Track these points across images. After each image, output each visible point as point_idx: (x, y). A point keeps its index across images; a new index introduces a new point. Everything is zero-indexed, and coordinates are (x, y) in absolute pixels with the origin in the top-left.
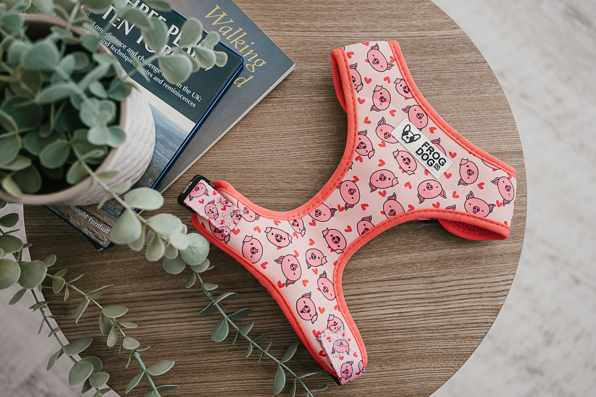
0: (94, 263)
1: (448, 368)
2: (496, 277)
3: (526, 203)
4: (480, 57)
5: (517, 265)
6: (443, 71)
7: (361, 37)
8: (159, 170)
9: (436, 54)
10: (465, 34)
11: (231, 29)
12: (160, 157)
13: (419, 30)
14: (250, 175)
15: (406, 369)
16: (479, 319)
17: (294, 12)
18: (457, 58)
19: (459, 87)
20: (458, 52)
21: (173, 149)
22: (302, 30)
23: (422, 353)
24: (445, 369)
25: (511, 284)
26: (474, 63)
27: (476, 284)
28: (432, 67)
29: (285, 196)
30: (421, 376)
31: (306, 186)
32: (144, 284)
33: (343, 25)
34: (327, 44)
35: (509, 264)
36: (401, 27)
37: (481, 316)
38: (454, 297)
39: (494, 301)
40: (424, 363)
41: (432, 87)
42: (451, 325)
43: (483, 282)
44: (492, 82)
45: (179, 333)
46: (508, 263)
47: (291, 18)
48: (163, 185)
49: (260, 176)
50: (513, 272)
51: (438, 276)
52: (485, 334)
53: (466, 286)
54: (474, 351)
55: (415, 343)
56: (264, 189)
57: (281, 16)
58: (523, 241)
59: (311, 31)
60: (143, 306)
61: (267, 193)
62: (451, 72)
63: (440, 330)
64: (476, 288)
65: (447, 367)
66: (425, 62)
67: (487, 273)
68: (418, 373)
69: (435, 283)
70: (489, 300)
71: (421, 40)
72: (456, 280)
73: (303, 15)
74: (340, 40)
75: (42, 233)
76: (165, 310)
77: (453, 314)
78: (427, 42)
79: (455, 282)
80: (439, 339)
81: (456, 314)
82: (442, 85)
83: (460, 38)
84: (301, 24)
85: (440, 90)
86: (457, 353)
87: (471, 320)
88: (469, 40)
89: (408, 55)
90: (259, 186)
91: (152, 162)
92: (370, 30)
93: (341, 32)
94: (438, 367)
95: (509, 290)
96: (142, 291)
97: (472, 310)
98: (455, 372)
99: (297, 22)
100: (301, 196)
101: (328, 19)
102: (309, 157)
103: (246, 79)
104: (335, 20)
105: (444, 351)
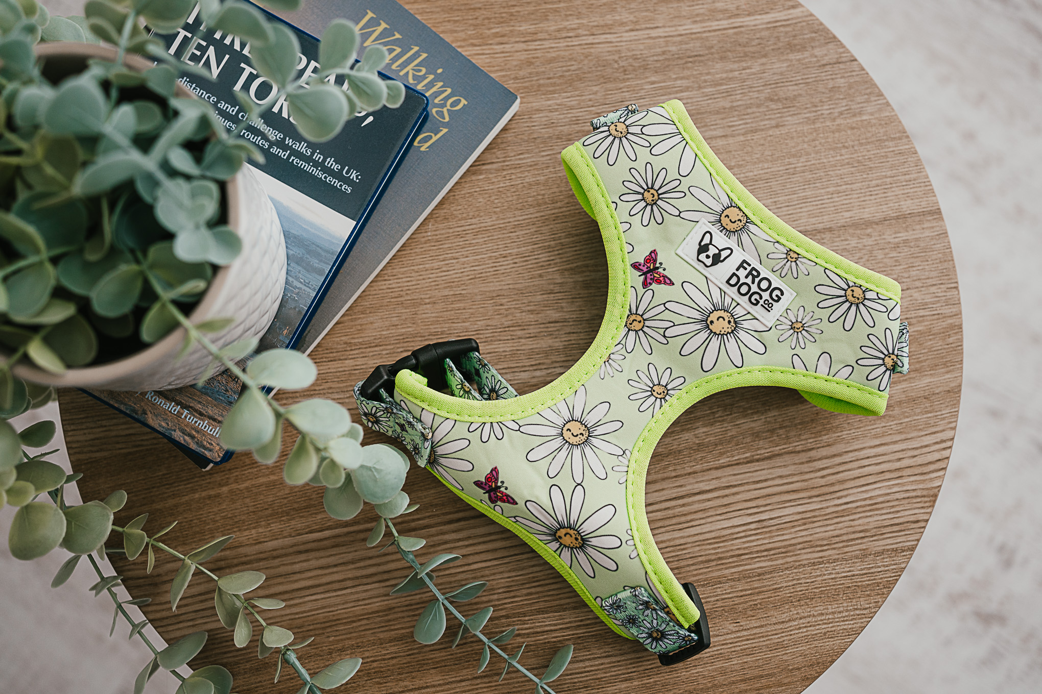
0: (197, 496)
1: (858, 612)
2: (922, 438)
3: (959, 300)
4: (844, 53)
5: (958, 411)
6: (782, 84)
7: (631, 41)
8: (300, 312)
9: (765, 56)
10: (812, 15)
11: (398, 50)
12: (298, 288)
13: (730, 18)
14: (461, 305)
15: (783, 622)
16: (902, 517)
17: (506, 10)
18: (804, 59)
19: (814, 109)
20: (803, 48)
21: (319, 272)
22: (523, 40)
23: (807, 590)
24: (852, 613)
25: (950, 447)
26: (835, 64)
27: (889, 454)
28: (761, 78)
29: (528, 336)
30: (811, 631)
31: (564, 314)
32: (293, 522)
33: (595, 24)
34: (571, 59)
35: (943, 412)
36: (697, 15)
37: (905, 510)
38: (853, 482)
39: (924, 481)
40: (813, 607)
41: (766, 115)
42: (854, 532)
43: (900, 449)
44: (870, 93)
45: (365, 605)
46: (940, 411)
47: (502, 20)
48: (307, 339)
49: (479, 304)
50: (953, 425)
51: (818, 448)
52: (915, 543)
53: (870, 459)
54: (900, 576)
55: (792, 573)
56: (489, 328)
57: (484, 19)
58: (962, 367)
59: (540, 40)
60: (295, 563)
61: (496, 334)
62: (796, 84)
63: (834, 543)
64: (889, 461)
65: (857, 609)
66: (748, 71)
67: (905, 433)
68: (806, 627)
69: (815, 460)
70: (916, 481)
71: (735, 34)
72: (851, 451)
73: (522, 13)
74: (592, 50)
75: (98, 451)
76: (335, 566)
77: (855, 513)
78: (746, 36)
79: (851, 455)
80: (835, 561)
81: (859, 513)
82: (784, 108)
83: (804, 24)
84: (521, 28)
85: (781, 117)
86: (870, 582)
87: (888, 519)
88: (821, 24)
89: (717, 63)
90: (479, 323)
91: (285, 299)
92: (644, 26)
93: (593, 35)
94: (840, 612)
95: (948, 458)
96: (290, 536)
97: (888, 501)
98: (872, 617)
99: (513, 26)
100: (557, 333)
101: (566, 15)
102: (563, 262)
103: (436, 135)
104: (579, 15)
105: (847, 582)
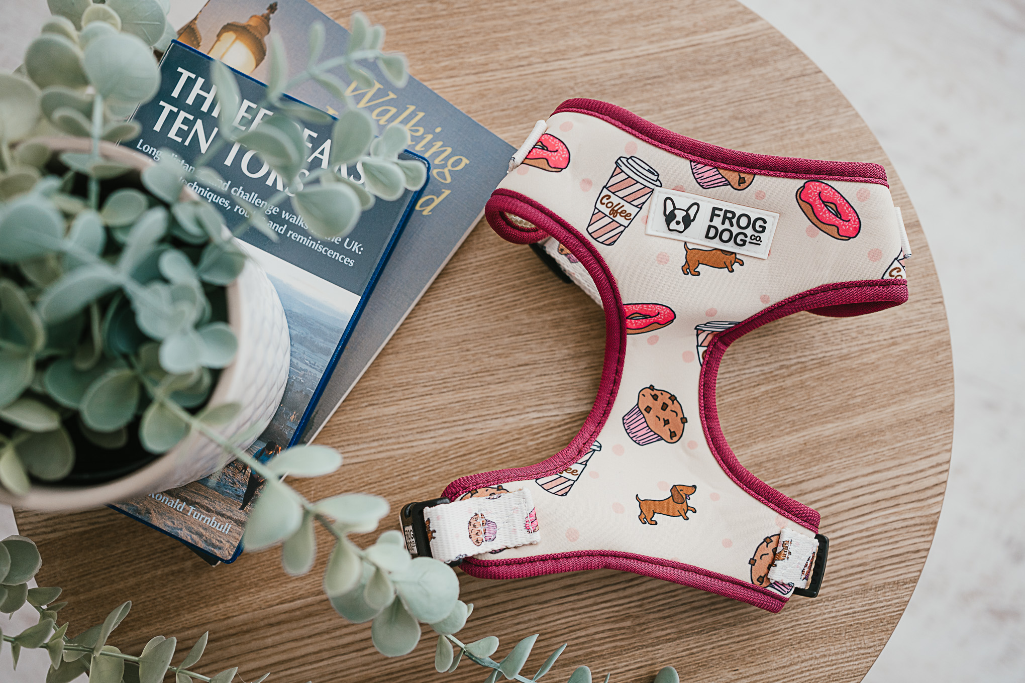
0: (159, 572)
1: (862, 651)
2: (917, 463)
3: (945, 315)
4: (808, 64)
5: (952, 432)
6: (745, 102)
7: (586, 66)
9: (726, 73)
10: (772, 28)
13: (687, 35)
14: (426, 353)
15: (784, 667)
16: (902, 547)
17: (454, 42)
18: (767, 73)
19: (781, 125)
20: (765, 62)
22: (474, 71)
23: (807, 631)
24: (856, 653)
25: (947, 471)
26: (800, 76)
27: (883, 482)
28: (723, 96)
29: (497, 381)
30: (814, 674)
31: (534, 356)
32: (263, 594)
33: (548, 50)
34: (525, 89)
35: (937, 434)
36: (653, 35)
37: (905, 540)
38: (847, 513)
39: (923, 507)
40: (815, 649)
41: (731, 134)
42: (852, 567)
43: (895, 475)
44: (838, 105)
45: (344, 676)
46: (934, 433)
47: (450, 53)
49: (444, 351)
50: (947, 447)
51: (809, 480)
52: (917, 574)
53: (864, 488)
54: (903, 610)
55: (790, 614)
56: (456, 375)
57: (432, 53)
58: (953, 386)
59: (492, 71)
60: (267, 637)
61: (464, 382)
62: (761, 101)
63: (833, 580)
64: (883, 489)
65: (861, 648)
66: (710, 90)
67: (899, 458)
68: (808, 670)
69: (806, 493)
70: (913, 508)
71: (695, 52)
72: (843, 481)
73: (471, 44)
74: (546, 78)
75: (51, 532)
76: (310, 637)
77: (852, 546)
78: (706, 54)
79: (843, 485)
80: (834, 598)
81: (856, 546)
82: (750, 126)
83: (765, 37)
84: (471, 60)
85: (747, 136)
86: (872, 619)
87: (887, 550)
88: (782, 36)
89: (677, 83)
90: (445, 371)
92: (598, 50)
93: (546, 62)
94: (843, 653)
95: (945, 482)
96: (261, 608)
97: (886, 532)
98: (877, 656)
99: (462, 58)
100: (527, 376)
101: (517, 44)
102: (528, 301)
104: (530, 43)
105: (849, 620)
